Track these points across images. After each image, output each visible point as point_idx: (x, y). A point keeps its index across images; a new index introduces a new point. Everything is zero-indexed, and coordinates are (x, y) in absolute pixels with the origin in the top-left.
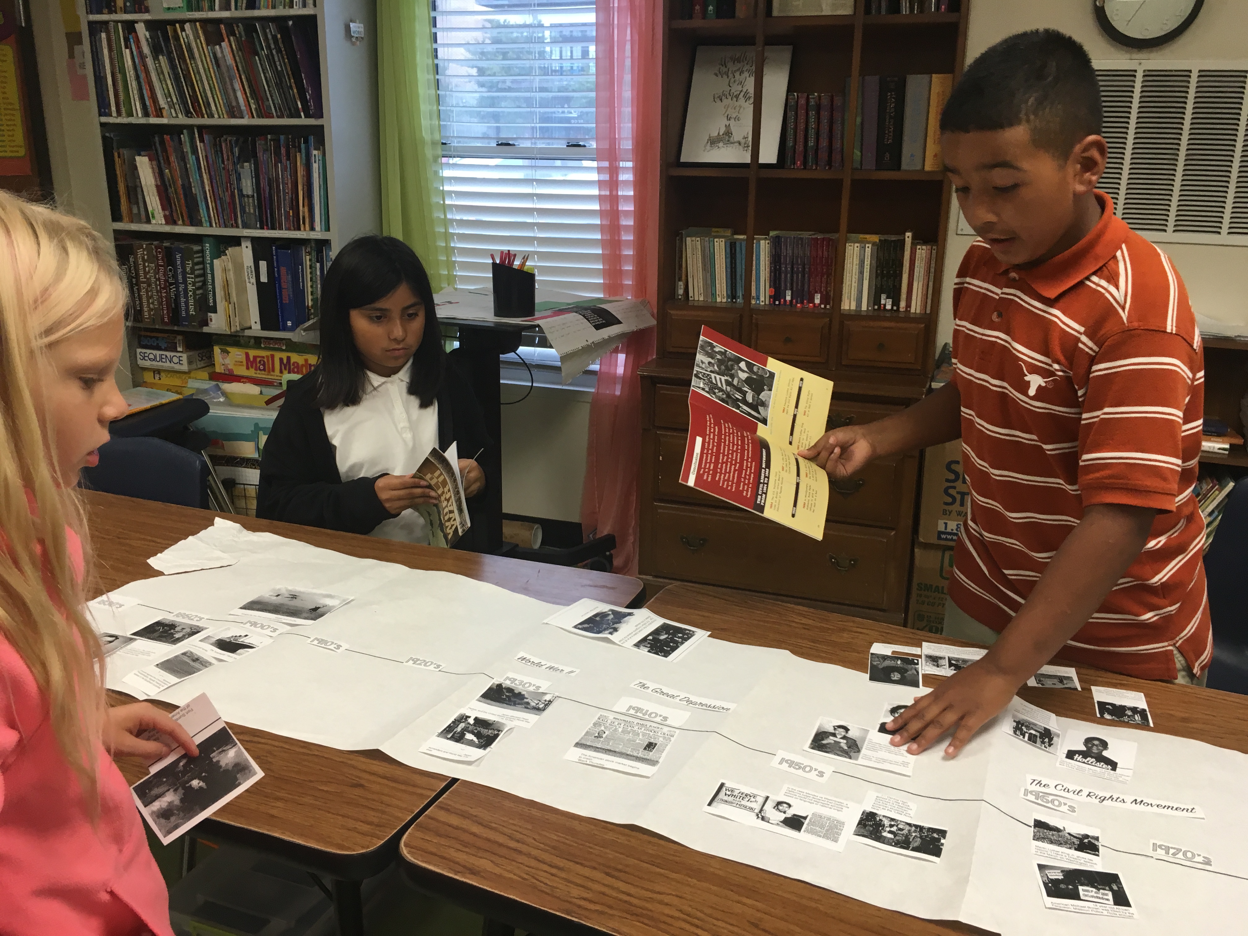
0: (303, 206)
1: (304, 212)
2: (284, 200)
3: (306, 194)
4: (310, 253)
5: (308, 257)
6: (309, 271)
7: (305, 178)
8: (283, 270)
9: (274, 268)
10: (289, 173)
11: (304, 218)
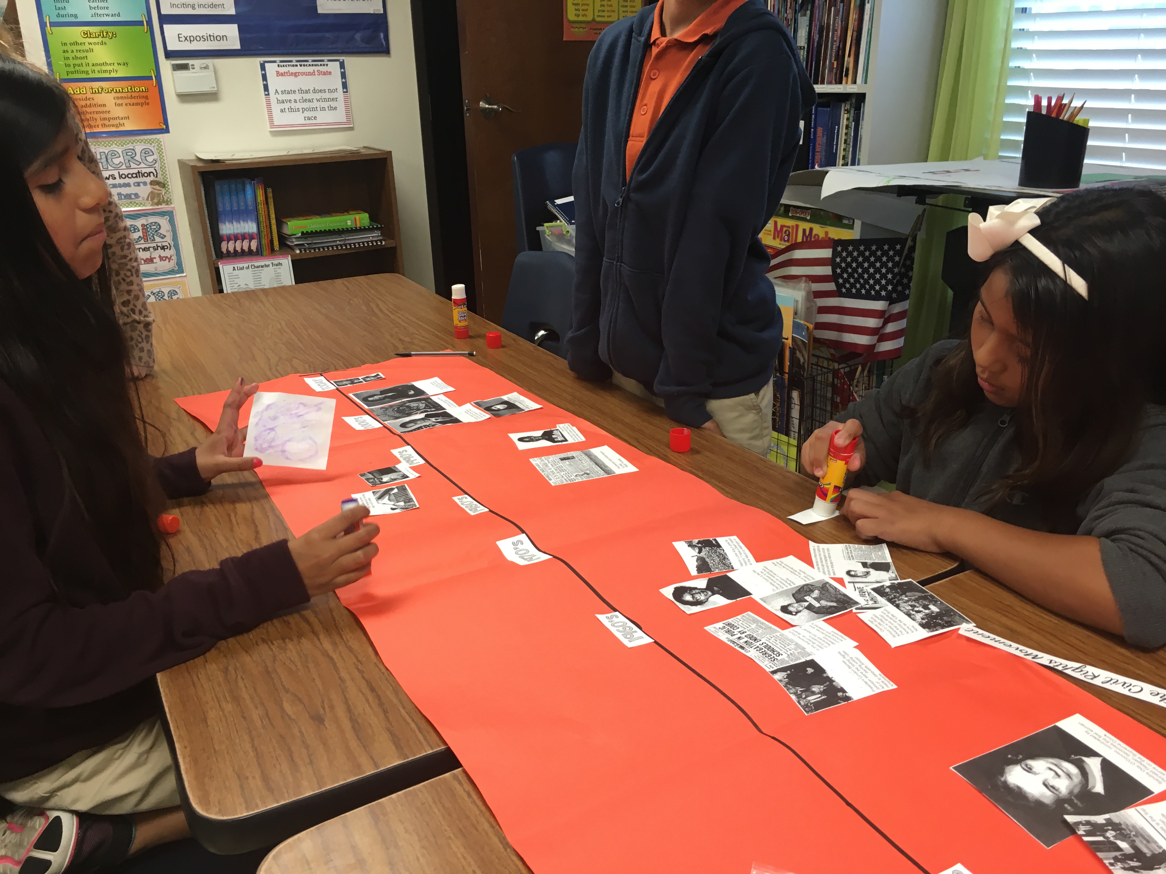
0: (849, 56)
1: (848, 63)
2: (832, 47)
3: (854, 41)
4: (848, 111)
5: (846, 116)
6: (844, 131)
7: (856, 23)
8: (820, 130)
9: (811, 128)
10: (840, 18)
11: (847, 70)
